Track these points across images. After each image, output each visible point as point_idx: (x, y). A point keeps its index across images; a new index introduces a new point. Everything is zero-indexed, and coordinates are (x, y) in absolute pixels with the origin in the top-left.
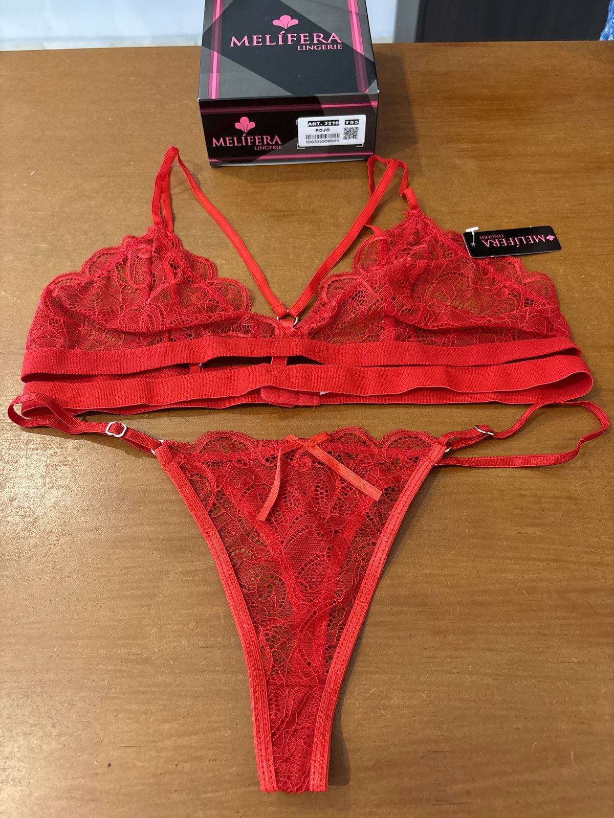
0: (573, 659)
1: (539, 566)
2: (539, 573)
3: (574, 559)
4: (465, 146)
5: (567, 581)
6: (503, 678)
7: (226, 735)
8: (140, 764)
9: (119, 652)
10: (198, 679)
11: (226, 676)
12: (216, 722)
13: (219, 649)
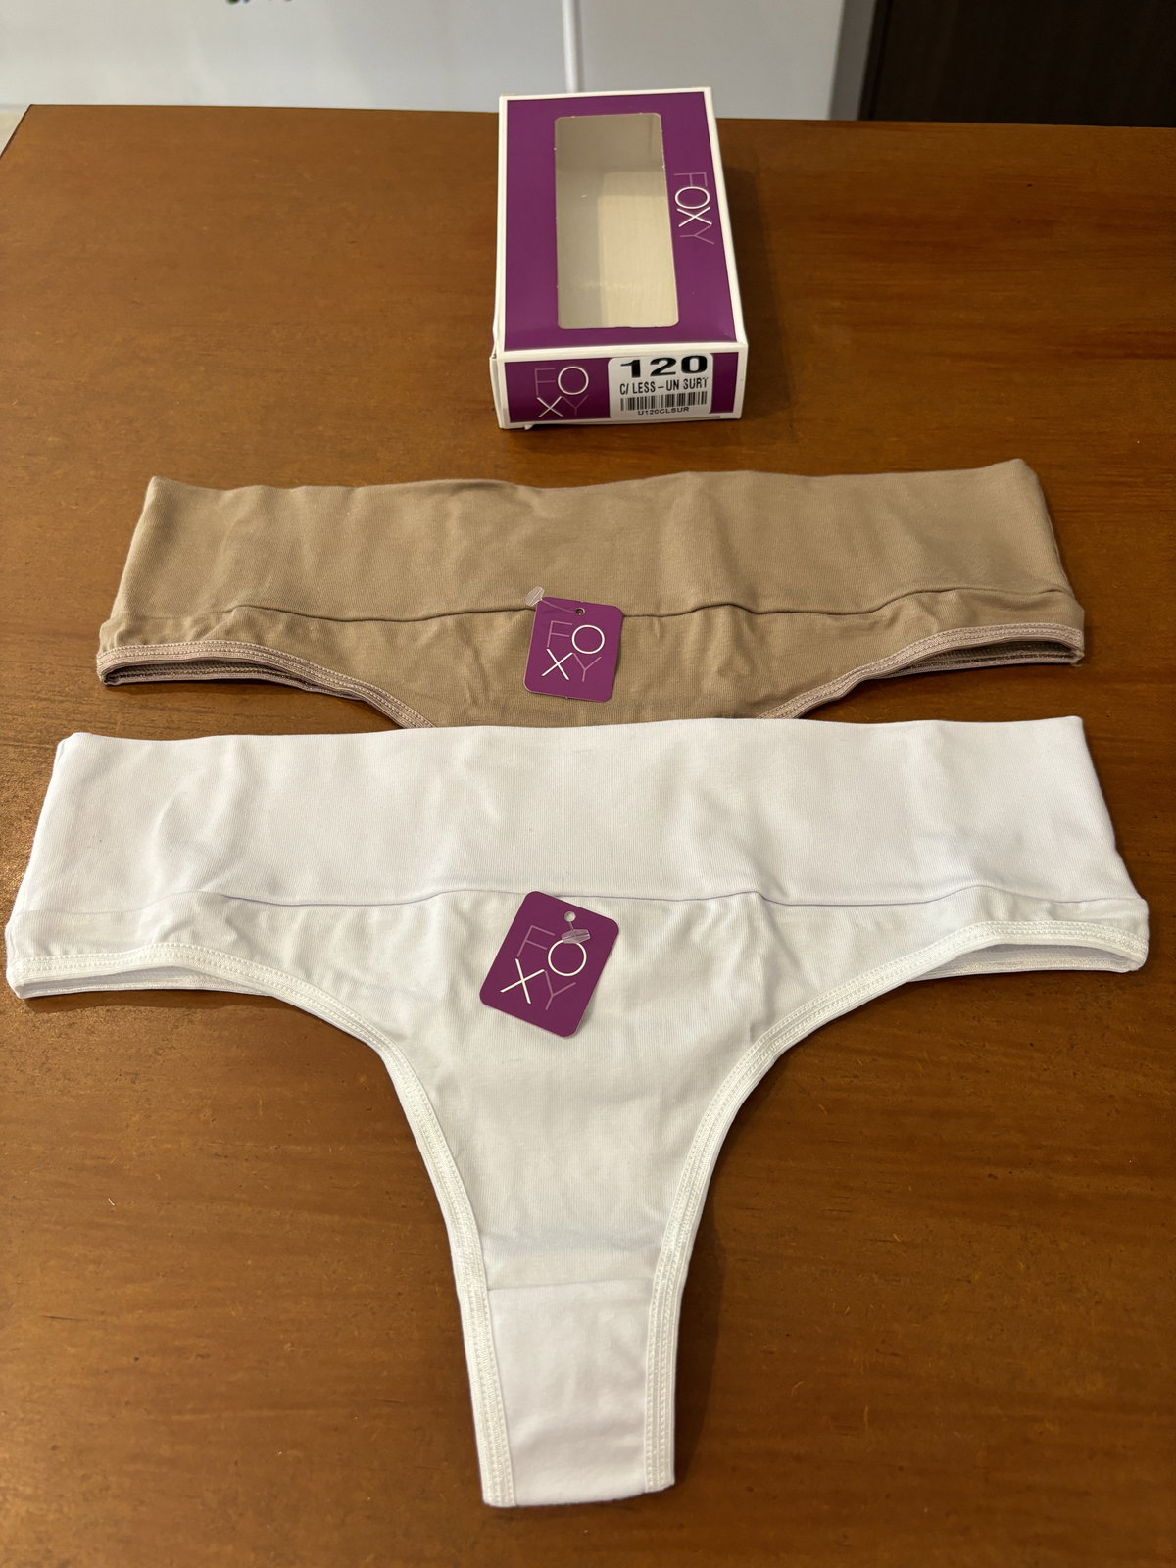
0: (895, 1236)
1: (858, 1063)
2: (856, 1076)
3: (925, 1054)
4: (837, 304)
5: (905, 1094)
6: (757, 1259)
7: (233, 1313)
8: (72, 1351)
9: (67, 1152)
10: (200, 1210)
11: (250, 1209)
12: (219, 1290)
13: (246, 1160)
